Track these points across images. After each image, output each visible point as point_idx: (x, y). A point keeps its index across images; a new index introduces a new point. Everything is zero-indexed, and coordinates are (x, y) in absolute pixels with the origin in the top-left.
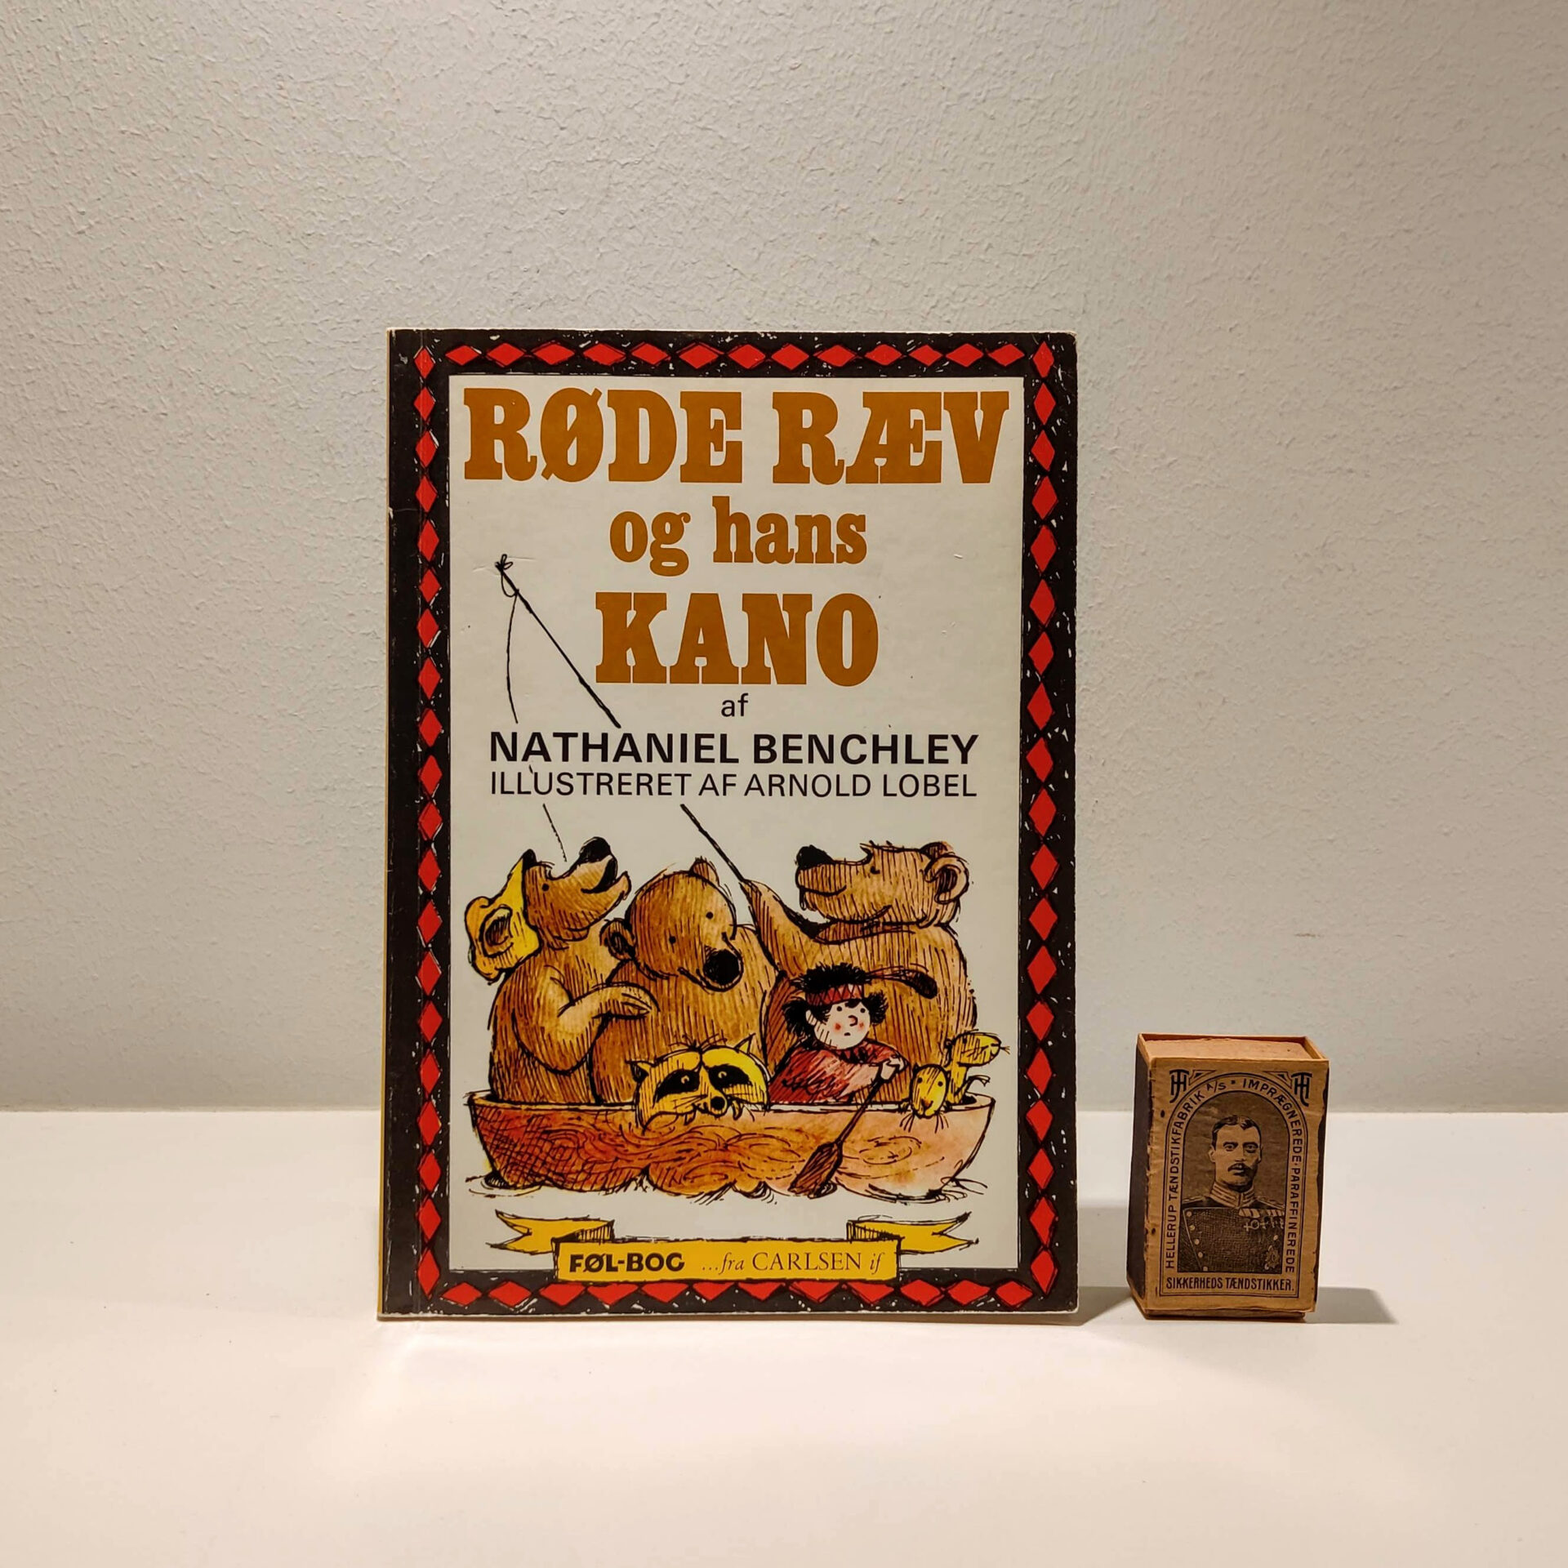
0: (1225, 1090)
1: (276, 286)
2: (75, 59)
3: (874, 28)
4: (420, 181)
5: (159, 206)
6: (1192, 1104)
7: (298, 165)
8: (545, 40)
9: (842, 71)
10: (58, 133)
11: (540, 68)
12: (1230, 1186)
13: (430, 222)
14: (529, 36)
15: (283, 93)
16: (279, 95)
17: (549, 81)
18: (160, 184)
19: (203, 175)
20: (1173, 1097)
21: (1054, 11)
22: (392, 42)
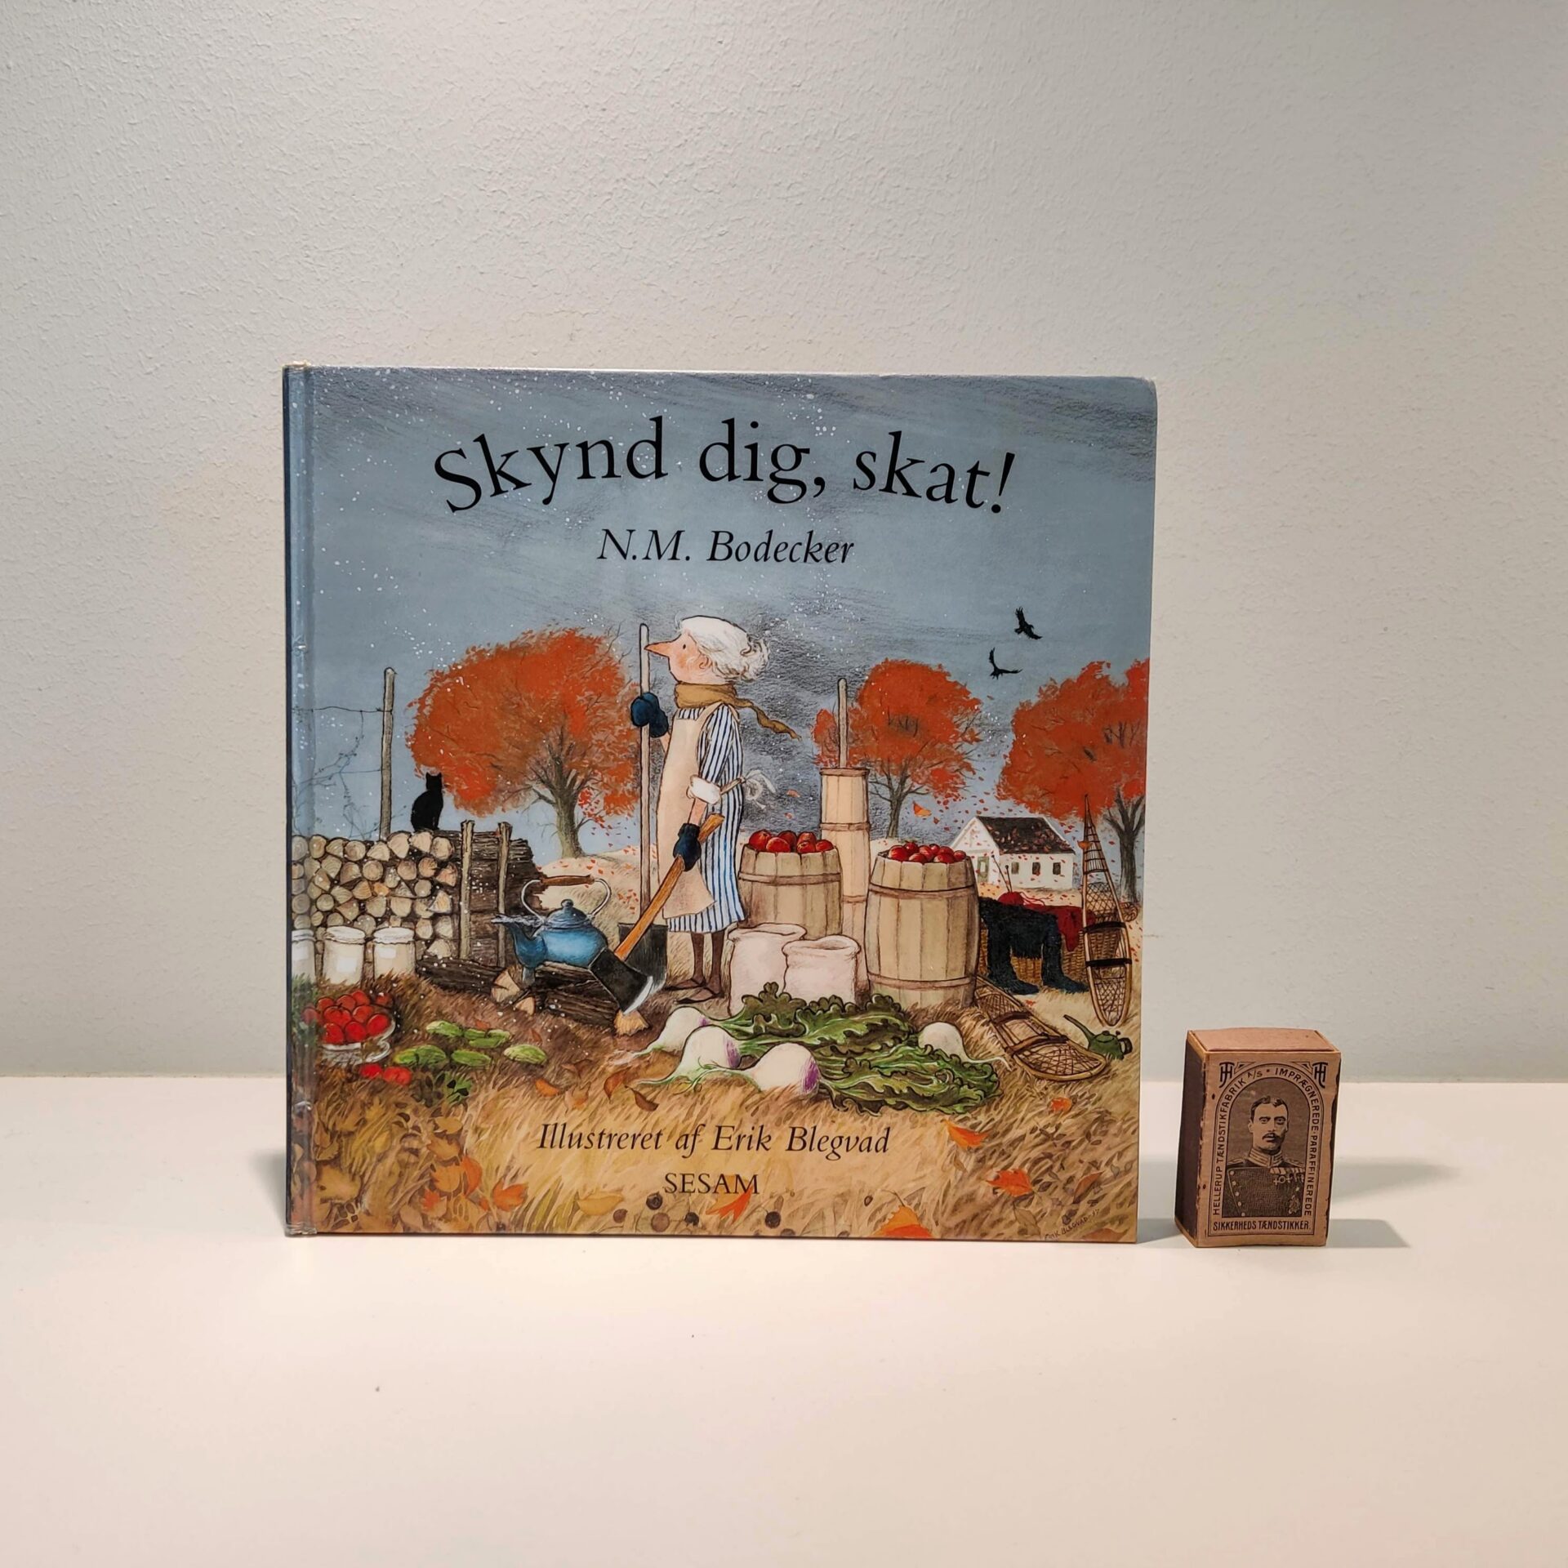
0: (1262, 1077)
2: (142, 235)
3: (787, 201)
4: (421, 329)
5: (212, 352)
7: (322, 318)
8: (520, 215)
9: (761, 237)
10: (130, 294)
11: (516, 238)
12: (1264, 1151)
14: (506, 212)
15: (309, 260)
16: (306, 261)
17: (523, 248)
18: (211, 334)
20: (1222, 1083)
21: (934, 185)
22: (396, 218)
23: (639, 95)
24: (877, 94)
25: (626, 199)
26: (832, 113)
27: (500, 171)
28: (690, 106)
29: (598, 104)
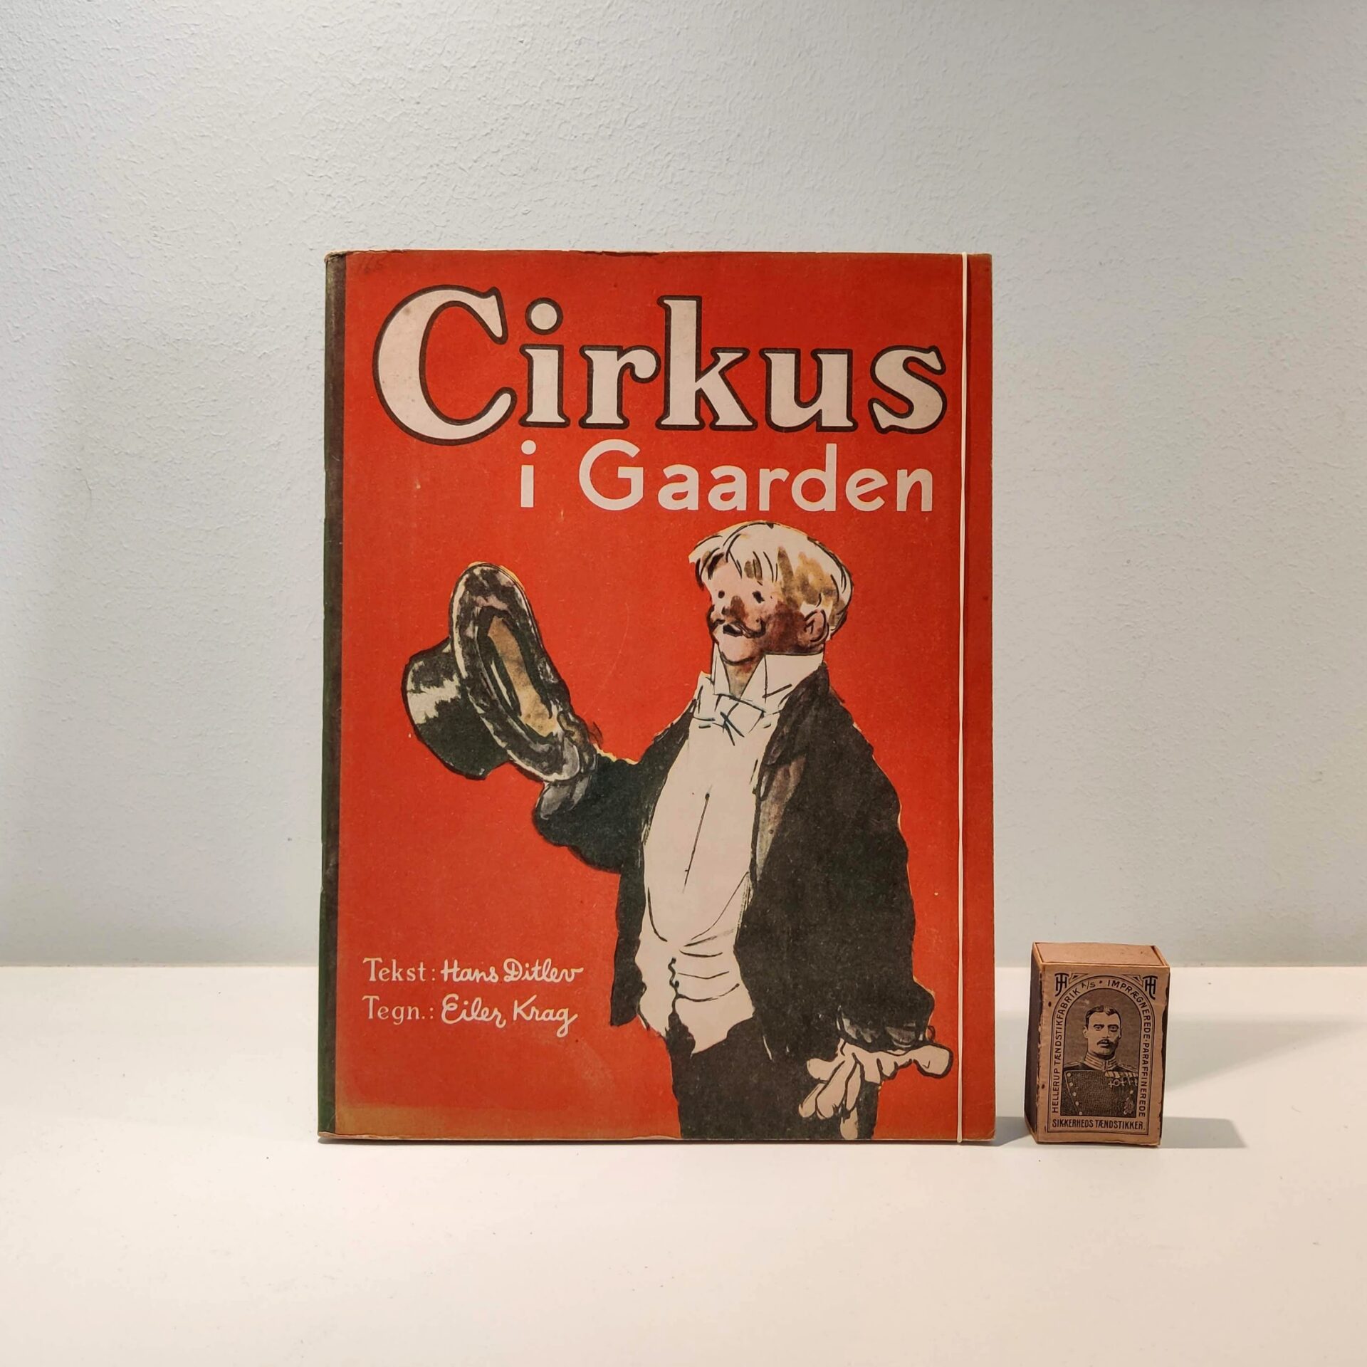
1: (156, 377)
2: (9, 218)
3: (584, 183)
4: (257, 300)
5: (72, 321)
7: (169, 290)
8: (345, 197)
13: (265, 329)
14: (333, 195)
15: (158, 239)
16: (154, 241)
17: (347, 227)
18: (72, 305)
19: (101, 298)
21: (715, 167)
22: (233, 201)
23: (449, 89)
24: (663, 87)
25: (439, 183)
26: (623, 104)
27: (327, 159)
28: (495, 99)
29: (412, 98)
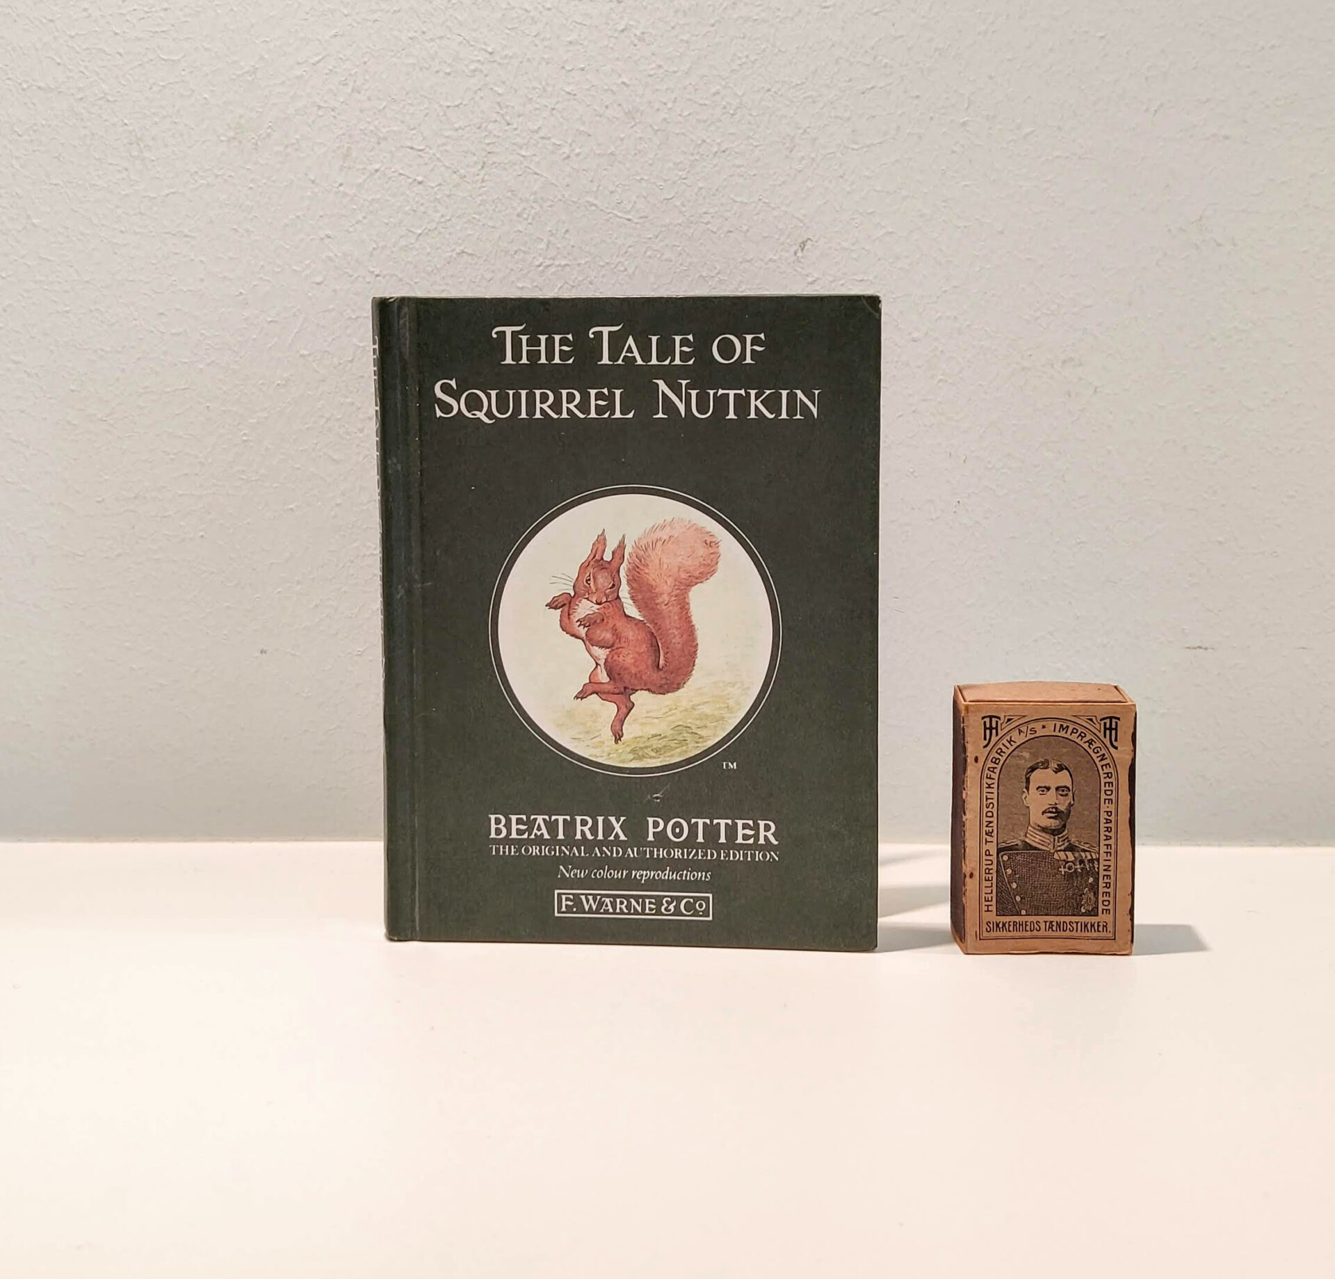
0: (1037, 735)
6: (1004, 749)
12: (1044, 830)
20: (987, 742)
